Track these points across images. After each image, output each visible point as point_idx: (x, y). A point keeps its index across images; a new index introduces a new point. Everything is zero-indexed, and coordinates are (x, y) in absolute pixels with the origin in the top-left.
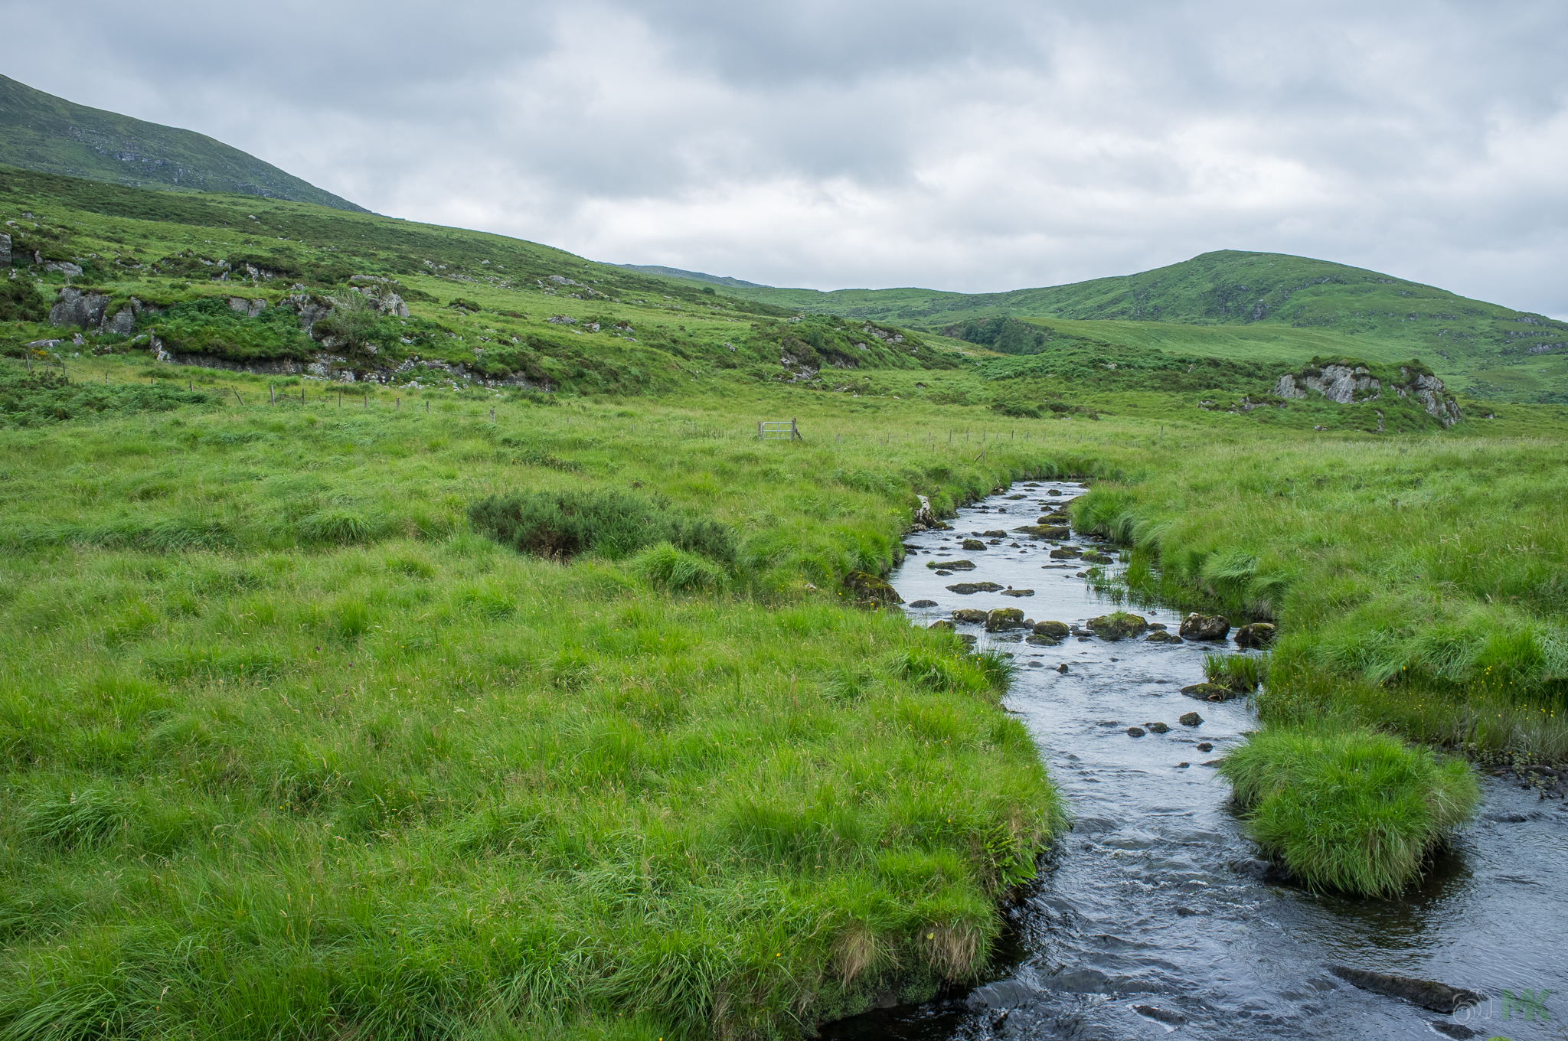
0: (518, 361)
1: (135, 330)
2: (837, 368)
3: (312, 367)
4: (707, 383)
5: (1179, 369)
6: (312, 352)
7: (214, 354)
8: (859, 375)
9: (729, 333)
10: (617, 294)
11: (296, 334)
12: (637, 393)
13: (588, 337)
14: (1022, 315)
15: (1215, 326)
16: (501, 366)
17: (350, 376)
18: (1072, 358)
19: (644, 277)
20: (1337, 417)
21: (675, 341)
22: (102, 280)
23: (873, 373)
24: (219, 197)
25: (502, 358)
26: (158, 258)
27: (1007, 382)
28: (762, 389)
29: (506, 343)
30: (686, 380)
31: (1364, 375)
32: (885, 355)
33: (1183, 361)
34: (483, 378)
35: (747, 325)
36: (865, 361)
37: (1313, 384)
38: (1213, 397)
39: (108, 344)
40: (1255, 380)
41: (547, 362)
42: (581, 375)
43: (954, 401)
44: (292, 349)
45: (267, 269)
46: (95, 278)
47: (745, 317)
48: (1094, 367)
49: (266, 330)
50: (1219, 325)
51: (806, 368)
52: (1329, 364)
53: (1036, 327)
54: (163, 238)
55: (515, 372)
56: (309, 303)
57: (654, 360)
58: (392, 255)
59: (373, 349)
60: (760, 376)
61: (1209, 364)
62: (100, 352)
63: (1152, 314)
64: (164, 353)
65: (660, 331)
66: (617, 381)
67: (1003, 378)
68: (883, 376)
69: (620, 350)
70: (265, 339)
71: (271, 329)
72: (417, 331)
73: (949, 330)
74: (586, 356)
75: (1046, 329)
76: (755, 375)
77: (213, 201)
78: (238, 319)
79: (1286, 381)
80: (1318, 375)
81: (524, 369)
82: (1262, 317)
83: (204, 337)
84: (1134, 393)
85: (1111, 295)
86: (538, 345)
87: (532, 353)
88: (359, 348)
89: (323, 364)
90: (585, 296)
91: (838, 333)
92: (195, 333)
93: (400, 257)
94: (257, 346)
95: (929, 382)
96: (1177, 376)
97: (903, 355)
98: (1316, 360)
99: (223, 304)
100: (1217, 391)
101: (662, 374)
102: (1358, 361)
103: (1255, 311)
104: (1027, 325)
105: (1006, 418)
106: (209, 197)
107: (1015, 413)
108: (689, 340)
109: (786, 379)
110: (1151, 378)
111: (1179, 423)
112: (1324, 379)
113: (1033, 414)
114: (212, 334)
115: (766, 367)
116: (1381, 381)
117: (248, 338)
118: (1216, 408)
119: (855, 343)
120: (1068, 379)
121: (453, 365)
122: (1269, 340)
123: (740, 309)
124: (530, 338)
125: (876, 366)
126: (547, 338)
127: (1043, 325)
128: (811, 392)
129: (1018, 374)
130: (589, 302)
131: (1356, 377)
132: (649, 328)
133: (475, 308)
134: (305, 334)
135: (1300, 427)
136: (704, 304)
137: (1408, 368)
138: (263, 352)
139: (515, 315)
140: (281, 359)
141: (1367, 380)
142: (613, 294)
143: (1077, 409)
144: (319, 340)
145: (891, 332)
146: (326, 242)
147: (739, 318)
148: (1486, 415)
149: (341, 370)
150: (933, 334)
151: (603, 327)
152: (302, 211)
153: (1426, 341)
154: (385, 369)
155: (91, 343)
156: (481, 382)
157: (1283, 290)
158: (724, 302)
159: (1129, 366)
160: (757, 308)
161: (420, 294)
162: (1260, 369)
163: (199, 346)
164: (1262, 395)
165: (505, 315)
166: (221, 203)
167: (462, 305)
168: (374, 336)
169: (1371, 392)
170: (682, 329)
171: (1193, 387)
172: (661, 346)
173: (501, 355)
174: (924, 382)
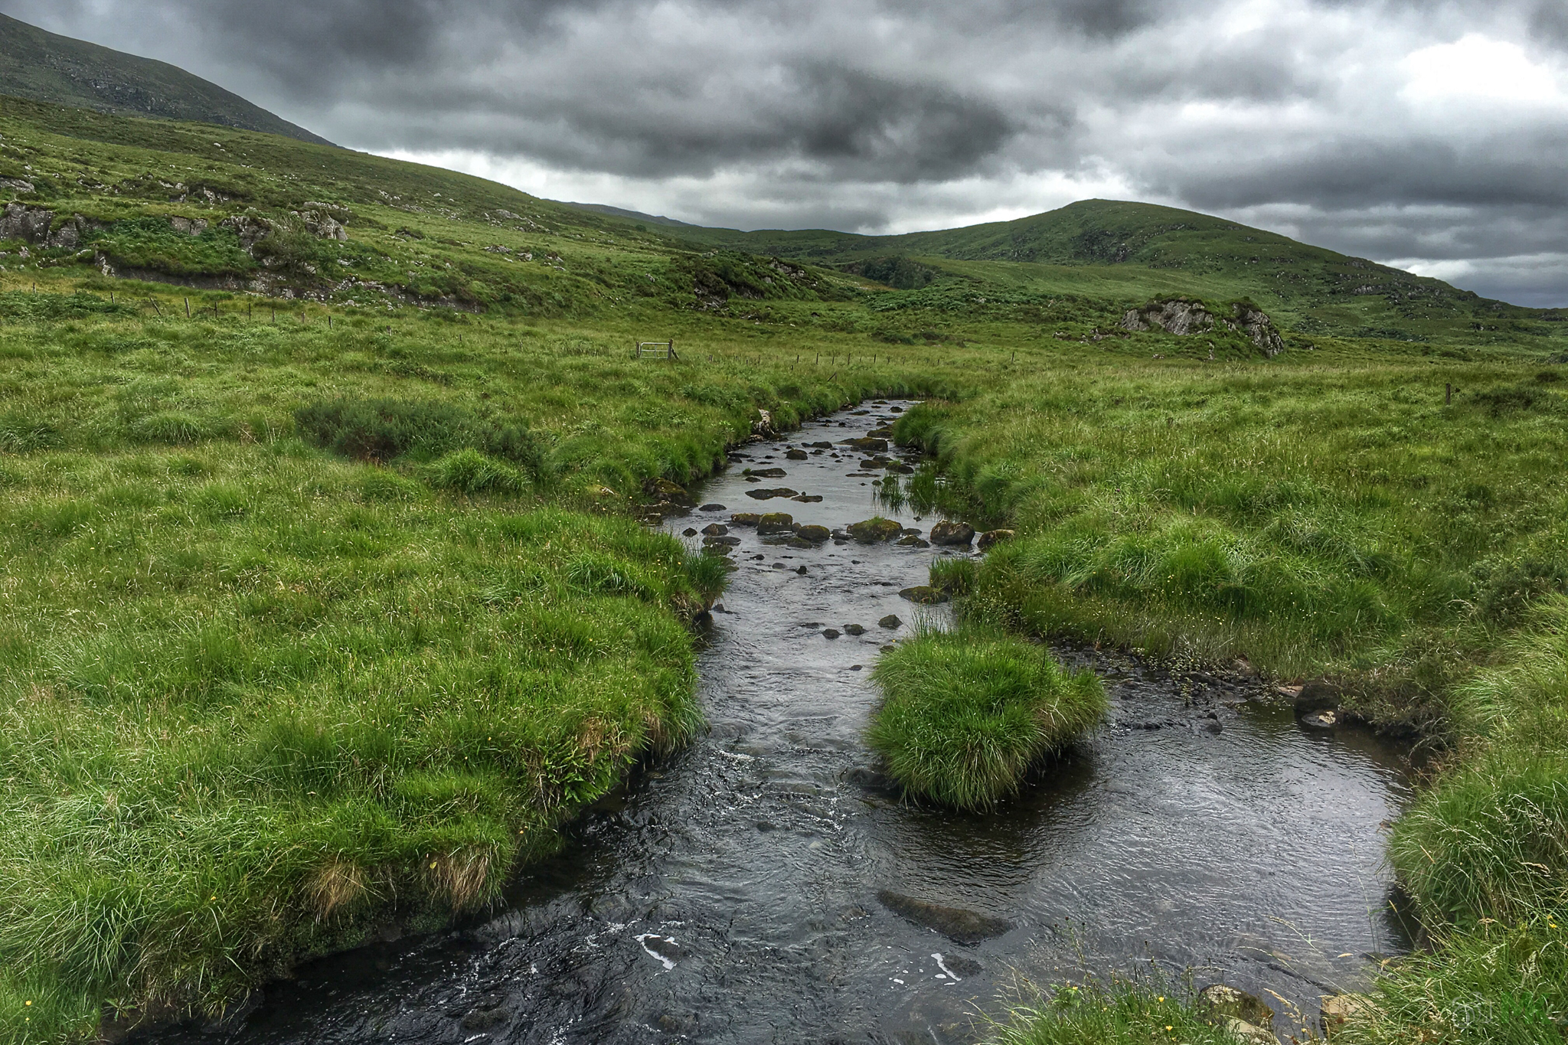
0: (448, 285)
1: (79, 246)
2: (745, 298)
3: (253, 284)
4: (625, 309)
5: (1041, 304)
6: (253, 270)
7: (157, 269)
8: (762, 305)
9: (652, 265)
10: (557, 228)
11: (237, 252)
12: (560, 316)
13: (521, 264)
14: (916, 256)
15: (1082, 268)
16: (433, 288)
17: (289, 294)
18: (948, 293)
19: (584, 214)
20: (1174, 347)
21: (601, 272)
22: (54, 197)
23: (776, 303)
24: (188, 125)
25: (434, 282)
26: (119, 180)
27: (891, 313)
28: (675, 316)
29: (439, 268)
30: (607, 306)
31: (1200, 310)
32: (788, 287)
33: (1044, 297)
34: (417, 299)
35: (668, 258)
36: (771, 293)
37: (1157, 319)
38: (1067, 329)
39: (54, 257)
40: (1106, 314)
41: (476, 285)
42: (507, 299)
43: (842, 330)
44: (233, 266)
45: (224, 194)
46: (47, 195)
47: (670, 252)
48: (967, 300)
49: (207, 249)
50: (1086, 266)
51: (716, 297)
52: (1170, 301)
53: (926, 266)
54: (128, 161)
55: (446, 294)
56: (249, 225)
57: (578, 287)
58: (350, 186)
59: (312, 269)
60: (674, 303)
61: (1067, 300)
62: (46, 265)
63: (1028, 256)
64: (108, 267)
65: (589, 261)
66: (541, 304)
67: (888, 310)
68: (783, 305)
69: (547, 277)
70: (207, 256)
71: (212, 247)
72: (354, 254)
73: (850, 267)
74: (513, 282)
75: (934, 268)
76: (670, 303)
77: (181, 128)
78: (180, 237)
79: (1132, 314)
80: (1160, 310)
81: (455, 292)
82: (1124, 259)
83: (147, 253)
84: (1000, 324)
85: (993, 239)
86: (469, 270)
87: (462, 277)
88: (298, 268)
89: (265, 282)
90: (528, 229)
91: (747, 268)
92: (138, 249)
93: (357, 187)
94: (199, 263)
95: (823, 313)
96: (1038, 309)
97: (804, 288)
98: (1158, 297)
99: (164, 223)
100: (1073, 323)
101: (585, 300)
102: (1195, 298)
103: (1117, 255)
104: (918, 264)
105: (883, 344)
106: (178, 125)
107: (891, 340)
108: (614, 270)
109: (698, 307)
110: (1015, 311)
111: (1035, 350)
112: (1165, 313)
113: (907, 342)
114: (155, 250)
115: (680, 295)
116: (1215, 315)
117: (190, 255)
118: (1069, 338)
119: (762, 277)
120: (943, 311)
121: (388, 286)
122: (1128, 280)
123: (667, 245)
124: (461, 263)
125: (780, 298)
126: (480, 265)
127: (931, 264)
128: (717, 319)
129: (902, 306)
130: (529, 235)
131: (1193, 312)
132: (578, 258)
133: (418, 235)
134: (246, 252)
135: (1141, 355)
136: (635, 239)
137: (1240, 305)
138: (205, 269)
139: (453, 243)
140: (223, 275)
141: (1202, 314)
142: (554, 228)
143: (947, 338)
144: (260, 259)
145: (795, 268)
146: (288, 171)
147: (664, 252)
148: (1307, 347)
149: (281, 288)
150: (836, 271)
151: (535, 256)
152: (268, 140)
153: (1265, 282)
154: (324, 288)
155: (38, 256)
156: (414, 303)
157: (1143, 235)
158: (653, 238)
159: (997, 301)
160: (683, 245)
161: (370, 221)
162: (1111, 305)
163: (142, 261)
164: (1109, 328)
165: (442, 242)
166: (190, 131)
167: (407, 233)
168: (311, 257)
169: (1205, 325)
170: (608, 260)
171: (1051, 320)
172: (586, 275)
173: (433, 279)
174: (818, 312)
